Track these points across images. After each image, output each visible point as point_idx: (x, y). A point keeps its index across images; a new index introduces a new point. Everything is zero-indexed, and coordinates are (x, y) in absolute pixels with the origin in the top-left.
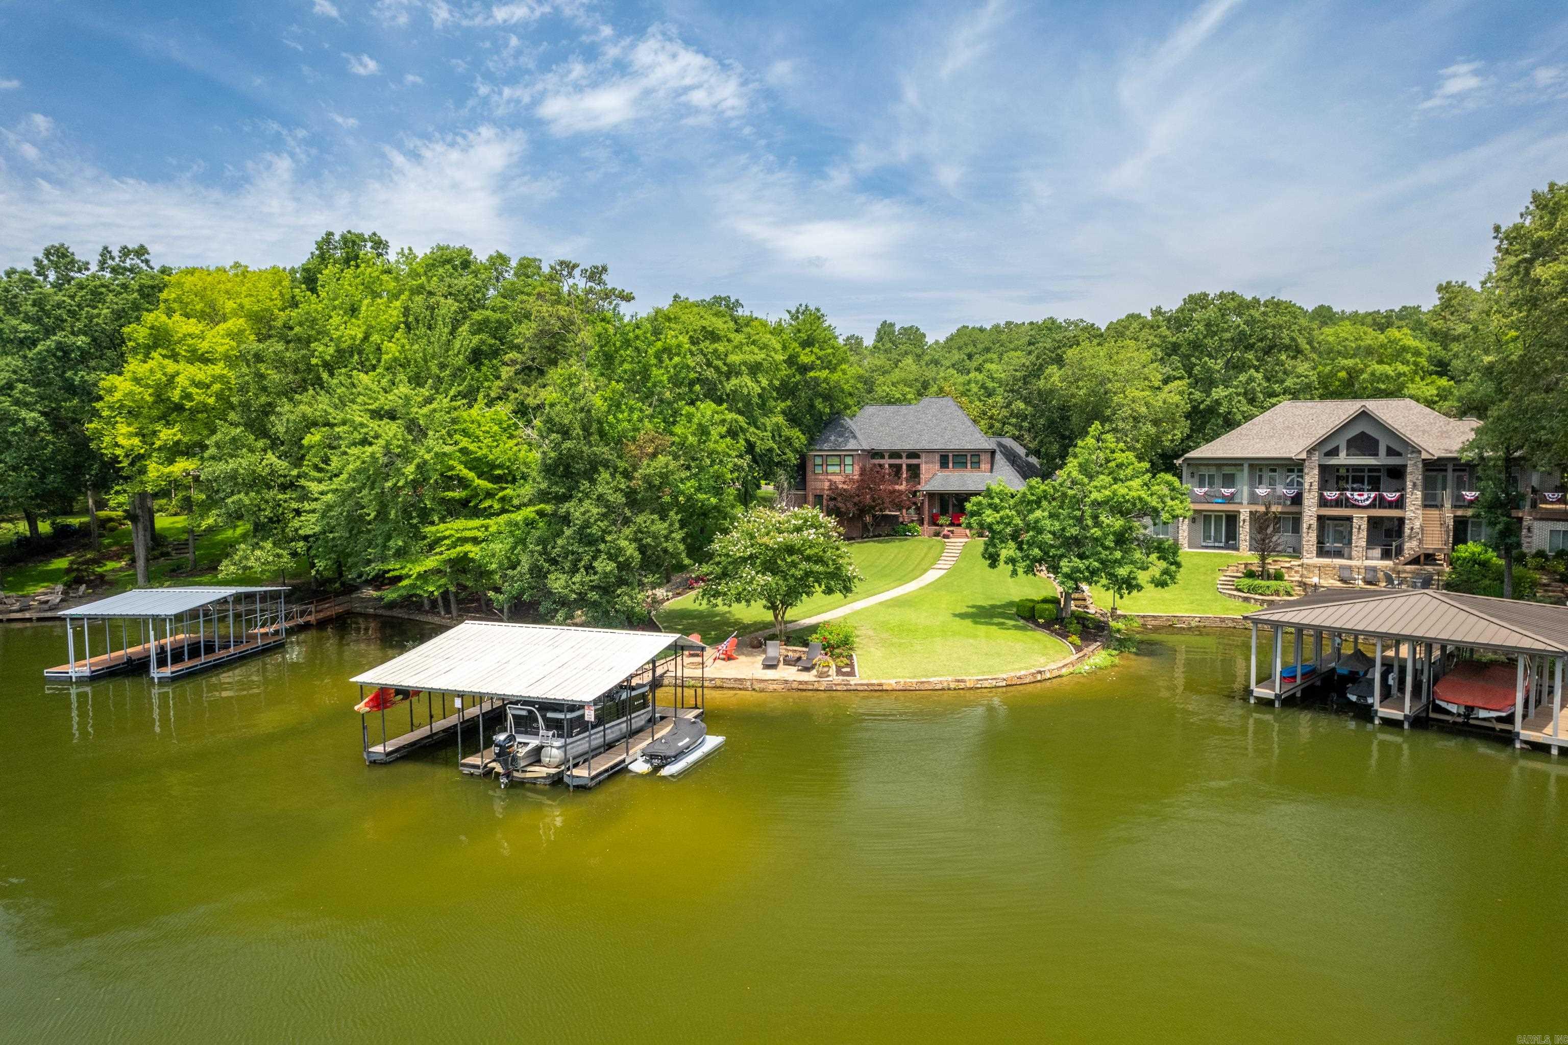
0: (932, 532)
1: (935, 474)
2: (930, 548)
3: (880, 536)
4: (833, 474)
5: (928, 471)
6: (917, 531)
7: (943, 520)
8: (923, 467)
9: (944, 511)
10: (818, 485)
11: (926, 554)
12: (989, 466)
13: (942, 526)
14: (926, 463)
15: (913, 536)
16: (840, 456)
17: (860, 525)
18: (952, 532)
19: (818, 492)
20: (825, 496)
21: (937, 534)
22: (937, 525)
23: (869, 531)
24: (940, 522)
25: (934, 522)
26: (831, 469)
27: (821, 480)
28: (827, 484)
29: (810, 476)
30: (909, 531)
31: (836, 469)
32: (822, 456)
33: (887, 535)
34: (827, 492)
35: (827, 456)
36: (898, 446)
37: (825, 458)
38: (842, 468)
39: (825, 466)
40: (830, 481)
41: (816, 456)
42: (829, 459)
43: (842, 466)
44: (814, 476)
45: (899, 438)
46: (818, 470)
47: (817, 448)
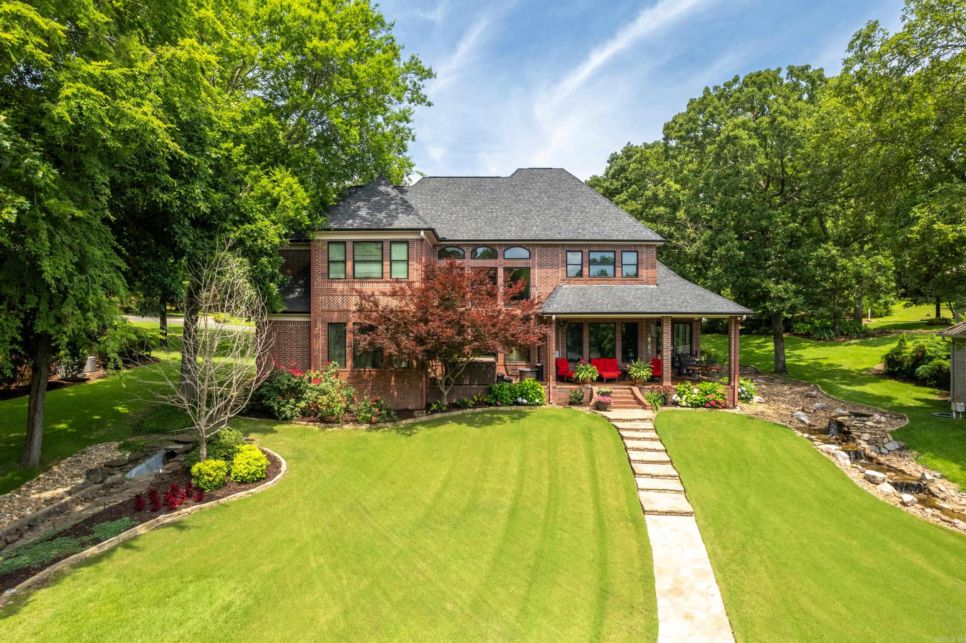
1: (559, 288)
3: (464, 406)
4: (366, 279)
5: (543, 280)
6: (537, 395)
7: (584, 371)
8: (536, 274)
9: (583, 356)
10: (337, 303)
14: (541, 266)
15: (531, 405)
16: (381, 242)
19: (335, 317)
20: (350, 326)
22: (576, 381)
25: (567, 378)
26: (361, 269)
27: (342, 293)
28: (353, 302)
29: (318, 283)
30: (524, 394)
31: (374, 269)
32: (344, 243)
34: (353, 318)
35: (355, 242)
36: (489, 234)
37: (349, 246)
38: (387, 268)
39: (349, 264)
40: (360, 293)
41: (330, 242)
42: (359, 249)
43: (387, 263)
44: (326, 286)
45: (489, 222)
46: (336, 271)
47: (332, 225)
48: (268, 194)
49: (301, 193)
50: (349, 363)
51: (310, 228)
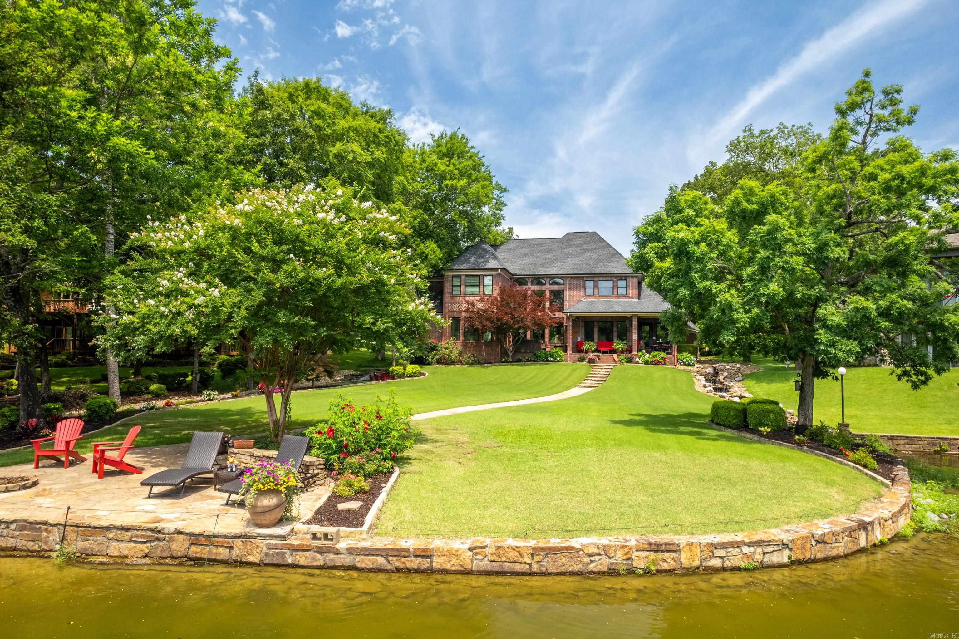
0: (576, 359)
1: (579, 301)
2: (574, 370)
3: (519, 361)
4: (472, 295)
5: (572, 297)
6: (560, 356)
7: (587, 346)
8: (567, 294)
9: (589, 337)
10: (456, 307)
11: (569, 375)
12: (636, 292)
13: (587, 351)
14: (570, 289)
15: (555, 361)
16: (479, 276)
17: (499, 349)
18: (599, 357)
19: (455, 315)
20: (462, 318)
21: (582, 360)
22: (582, 351)
23: (508, 356)
24: (585, 347)
25: (578, 349)
26: (469, 290)
27: (458, 302)
28: (464, 306)
29: (447, 297)
30: (552, 356)
31: (475, 290)
32: (460, 276)
33: (528, 361)
34: (464, 314)
35: (466, 276)
36: (541, 271)
37: (463, 278)
38: (481, 289)
39: (463, 287)
40: (467, 302)
41: (453, 276)
42: (468, 280)
43: (481, 286)
44: (450, 299)
45: (543, 265)
46: (456, 291)
47: (455, 267)
48: (424, 253)
49: (438, 252)
50: (462, 338)
51: (442, 269)
